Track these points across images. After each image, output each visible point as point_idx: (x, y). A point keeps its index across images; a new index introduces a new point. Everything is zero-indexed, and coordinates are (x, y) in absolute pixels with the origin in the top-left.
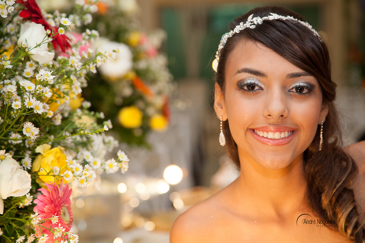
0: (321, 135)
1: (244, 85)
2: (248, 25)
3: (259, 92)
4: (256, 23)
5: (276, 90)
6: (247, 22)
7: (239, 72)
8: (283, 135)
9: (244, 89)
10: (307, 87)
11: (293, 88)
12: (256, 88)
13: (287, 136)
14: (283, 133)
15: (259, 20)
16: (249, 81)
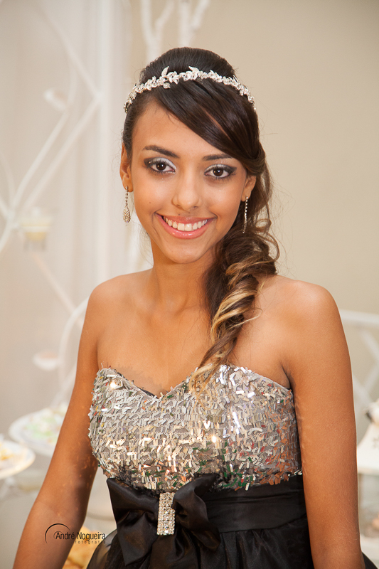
0: (245, 214)
1: (153, 163)
2: (161, 81)
3: (169, 174)
4: (171, 81)
5: (190, 174)
6: (161, 78)
7: (147, 148)
8: (196, 226)
9: (152, 168)
10: (226, 169)
11: (210, 170)
12: (167, 168)
13: (200, 227)
14: (195, 224)
15: (174, 77)
16: (159, 160)
